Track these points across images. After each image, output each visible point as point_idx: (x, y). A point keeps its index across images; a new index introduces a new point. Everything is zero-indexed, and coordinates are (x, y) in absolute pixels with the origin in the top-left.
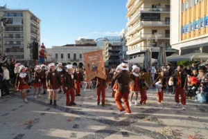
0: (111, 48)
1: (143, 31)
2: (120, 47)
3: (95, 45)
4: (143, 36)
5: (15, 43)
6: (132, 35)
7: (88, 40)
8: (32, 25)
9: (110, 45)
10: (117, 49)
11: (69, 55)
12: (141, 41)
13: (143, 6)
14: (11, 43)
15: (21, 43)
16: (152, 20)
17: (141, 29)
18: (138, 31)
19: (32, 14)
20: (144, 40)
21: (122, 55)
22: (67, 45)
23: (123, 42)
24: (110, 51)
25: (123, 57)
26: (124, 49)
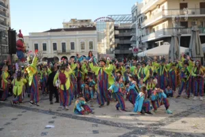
0: (117, 32)
1: (165, 5)
2: (132, 30)
3: (94, 28)
4: (166, 13)
6: (150, 11)
9: (116, 28)
10: (126, 34)
11: (55, 45)
12: (164, 21)
17: (163, 3)
18: (159, 6)
20: (169, 19)
21: (135, 42)
22: (52, 31)
23: (136, 22)
24: (116, 37)
25: (137, 45)
26: (138, 33)
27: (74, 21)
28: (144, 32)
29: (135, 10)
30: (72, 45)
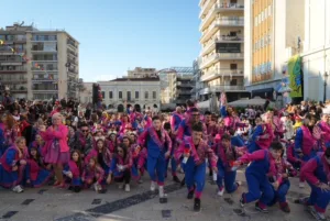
0: (179, 83)
1: (218, 64)
2: (193, 82)
3: (157, 79)
4: (219, 72)
5: (46, 76)
7: (146, 70)
8: (69, 51)
9: (178, 80)
10: (188, 85)
11: (120, 95)
12: (217, 78)
13: (218, 33)
14: (41, 76)
15: (55, 76)
16: (229, 51)
18: (214, 64)
19: (68, 36)
20: (220, 77)
21: (194, 93)
22: (118, 80)
23: (196, 76)
24: (178, 87)
25: (196, 96)
26: (197, 86)
27: (139, 69)
28: (202, 85)
29: (196, 64)
30: (137, 94)
